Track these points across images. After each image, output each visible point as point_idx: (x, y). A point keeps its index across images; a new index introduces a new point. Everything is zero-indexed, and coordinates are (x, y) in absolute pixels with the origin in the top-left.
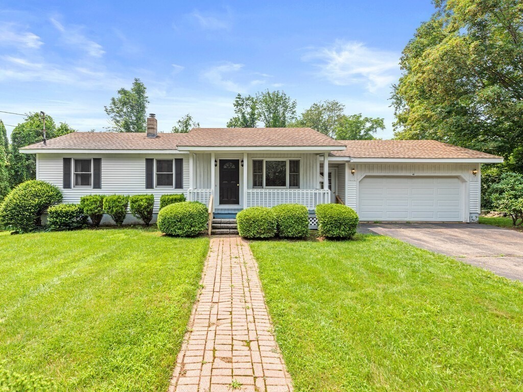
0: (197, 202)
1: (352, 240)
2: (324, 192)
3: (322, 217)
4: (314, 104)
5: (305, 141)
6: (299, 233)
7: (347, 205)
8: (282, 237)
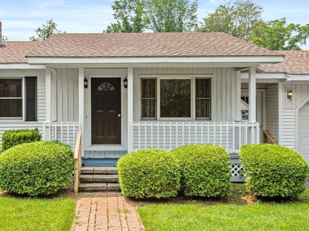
0: (57, 142)
1: (301, 201)
2: (250, 125)
3: (252, 165)
4: (221, 6)
5: (220, 50)
6: (216, 190)
7: (281, 143)
8: (189, 196)
